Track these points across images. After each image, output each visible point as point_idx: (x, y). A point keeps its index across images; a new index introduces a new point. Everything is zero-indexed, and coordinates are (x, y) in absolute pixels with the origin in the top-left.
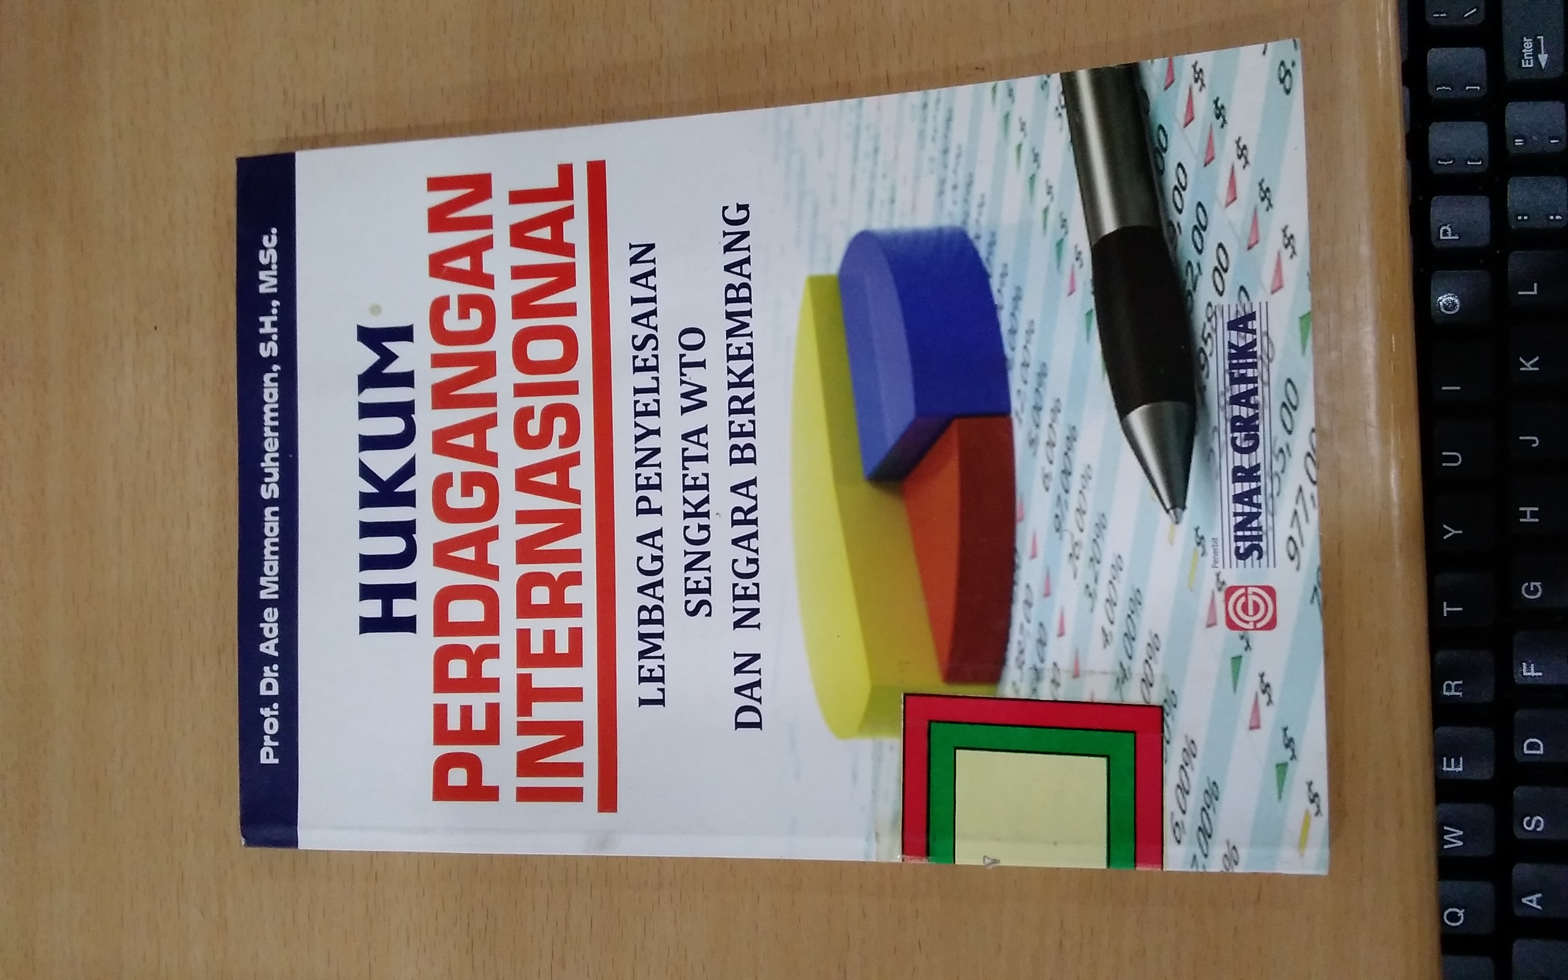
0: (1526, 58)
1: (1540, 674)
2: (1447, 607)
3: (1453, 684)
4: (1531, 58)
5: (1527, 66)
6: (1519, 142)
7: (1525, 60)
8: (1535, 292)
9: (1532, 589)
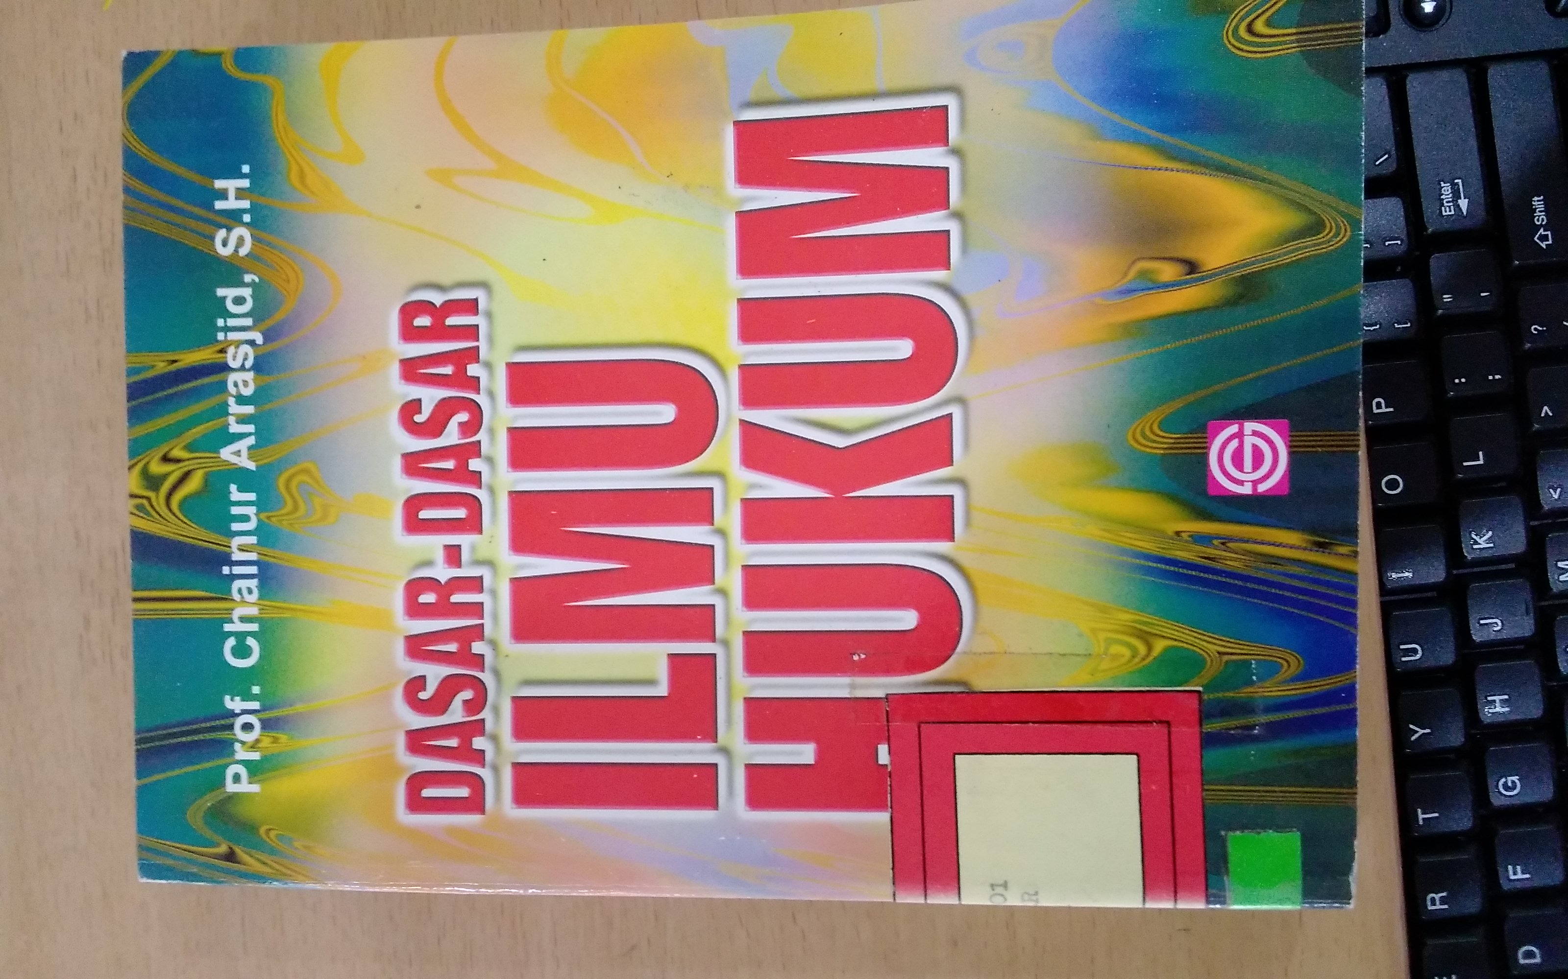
0: (1446, 204)
1: (1527, 876)
2: (1422, 814)
3: (1437, 897)
4: (1451, 204)
5: (1448, 213)
6: (1447, 298)
7: (1445, 209)
8: (1481, 462)
9: (1510, 784)
